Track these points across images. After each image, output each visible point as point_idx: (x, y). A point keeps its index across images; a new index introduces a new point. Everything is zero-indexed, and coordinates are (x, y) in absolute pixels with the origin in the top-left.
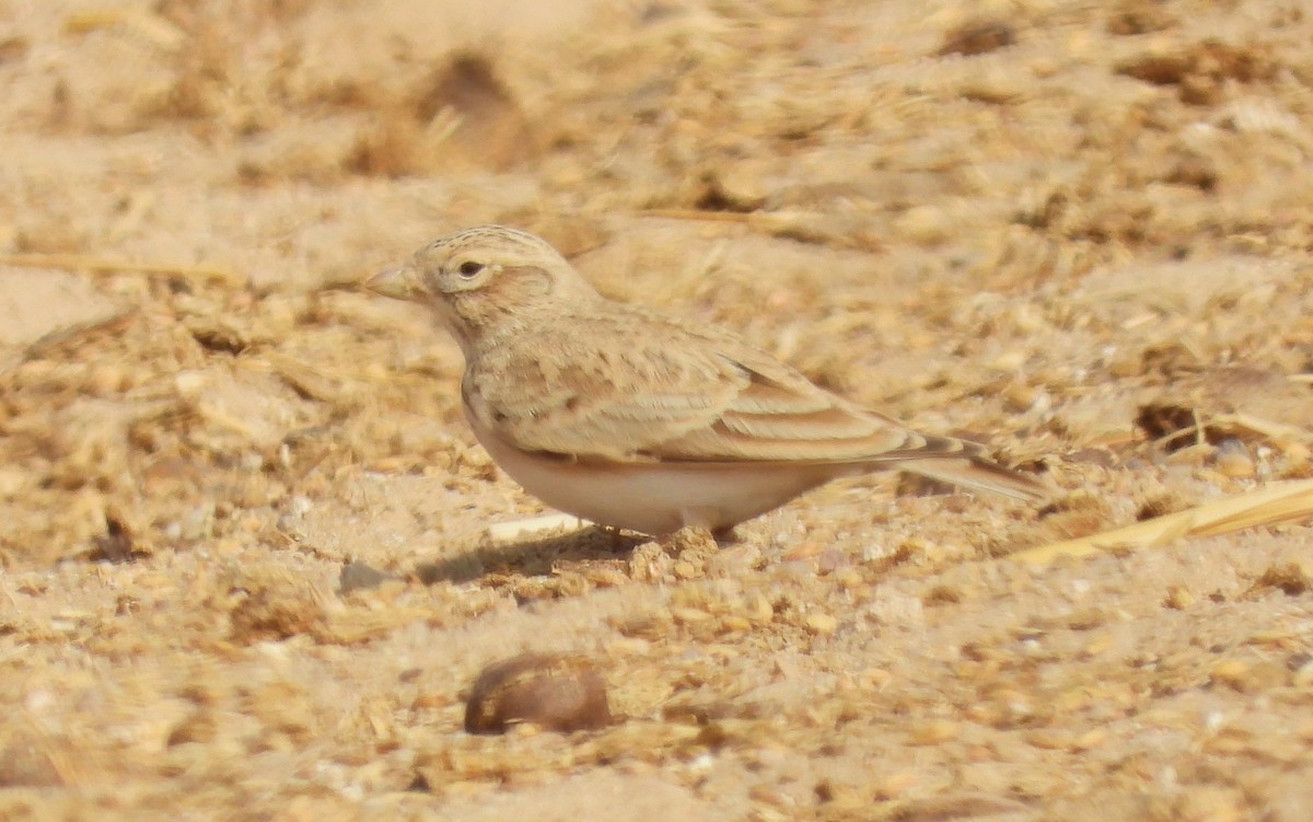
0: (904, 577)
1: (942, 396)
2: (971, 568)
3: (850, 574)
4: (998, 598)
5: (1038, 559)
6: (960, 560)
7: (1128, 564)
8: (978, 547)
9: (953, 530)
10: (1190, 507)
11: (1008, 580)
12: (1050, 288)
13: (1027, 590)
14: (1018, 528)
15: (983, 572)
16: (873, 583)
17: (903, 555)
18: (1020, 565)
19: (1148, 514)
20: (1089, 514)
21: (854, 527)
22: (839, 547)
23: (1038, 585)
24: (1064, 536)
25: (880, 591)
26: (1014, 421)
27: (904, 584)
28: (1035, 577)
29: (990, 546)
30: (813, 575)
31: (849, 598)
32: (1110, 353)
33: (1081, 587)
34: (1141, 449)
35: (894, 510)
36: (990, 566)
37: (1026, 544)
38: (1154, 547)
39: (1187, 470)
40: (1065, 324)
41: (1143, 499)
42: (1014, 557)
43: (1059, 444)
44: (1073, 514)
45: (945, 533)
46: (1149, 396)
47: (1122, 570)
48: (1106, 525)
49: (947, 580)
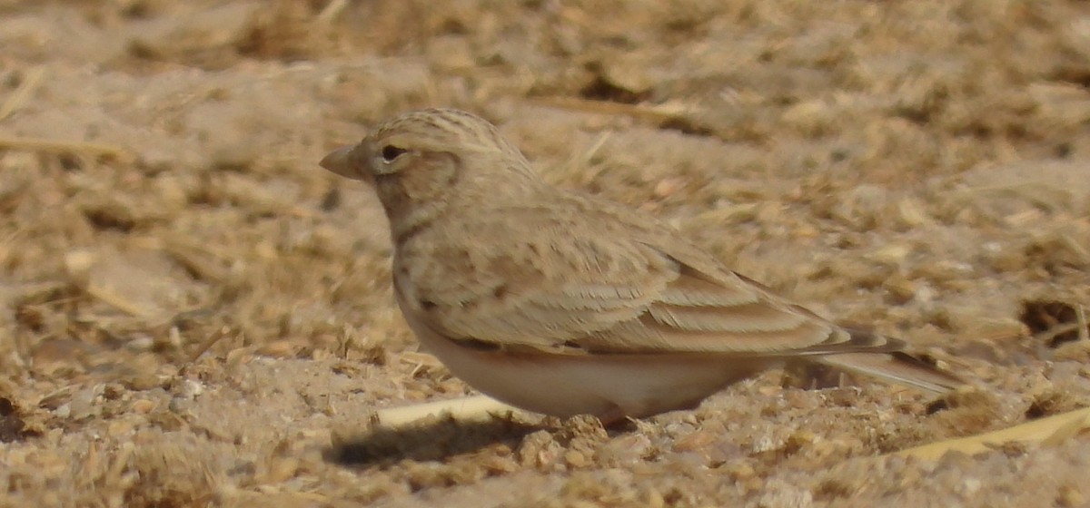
0: (795, 470)
1: (825, 286)
2: (861, 463)
3: (743, 466)
4: (887, 494)
5: (928, 455)
6: (848, 454)
7: (1019, 464)
8: (867, 442)
9: (842, 424)
10: (1079, 406)
11: (898, 476)
12: (935, 182)
13: (916, 485)
14: (906, 422)
15: (872, 467)
16: (764, 476)
17: (792, 447)
18: (909, 460)
19: (1037, 411)
20: (978, 411)
21: (744, 419)
22: (729, 438)
23: (929, 482)
24: (954, 432)
25: (771, 483)
26: (897, 312)
27: (795, 476)
28: (924, 474)
29: (878, 441)
30: (705, 468)
31: (740, 490)
32: (994, 248)
33: (973, 485)
34: (1026, 344)
35: (781, 403)
36: (880, 461)
37: (916, 439)
38: (1045, 445)
39: (1074, 366)
40: (947, 219)
41: (1030, 397)
42: (904, 453)
43: (942, 338)
44: (963, 410)
45: (832, 427)
46: (1033, 292)
47: (1013, 469)
48: (996, 422)
49: (837, 473)
